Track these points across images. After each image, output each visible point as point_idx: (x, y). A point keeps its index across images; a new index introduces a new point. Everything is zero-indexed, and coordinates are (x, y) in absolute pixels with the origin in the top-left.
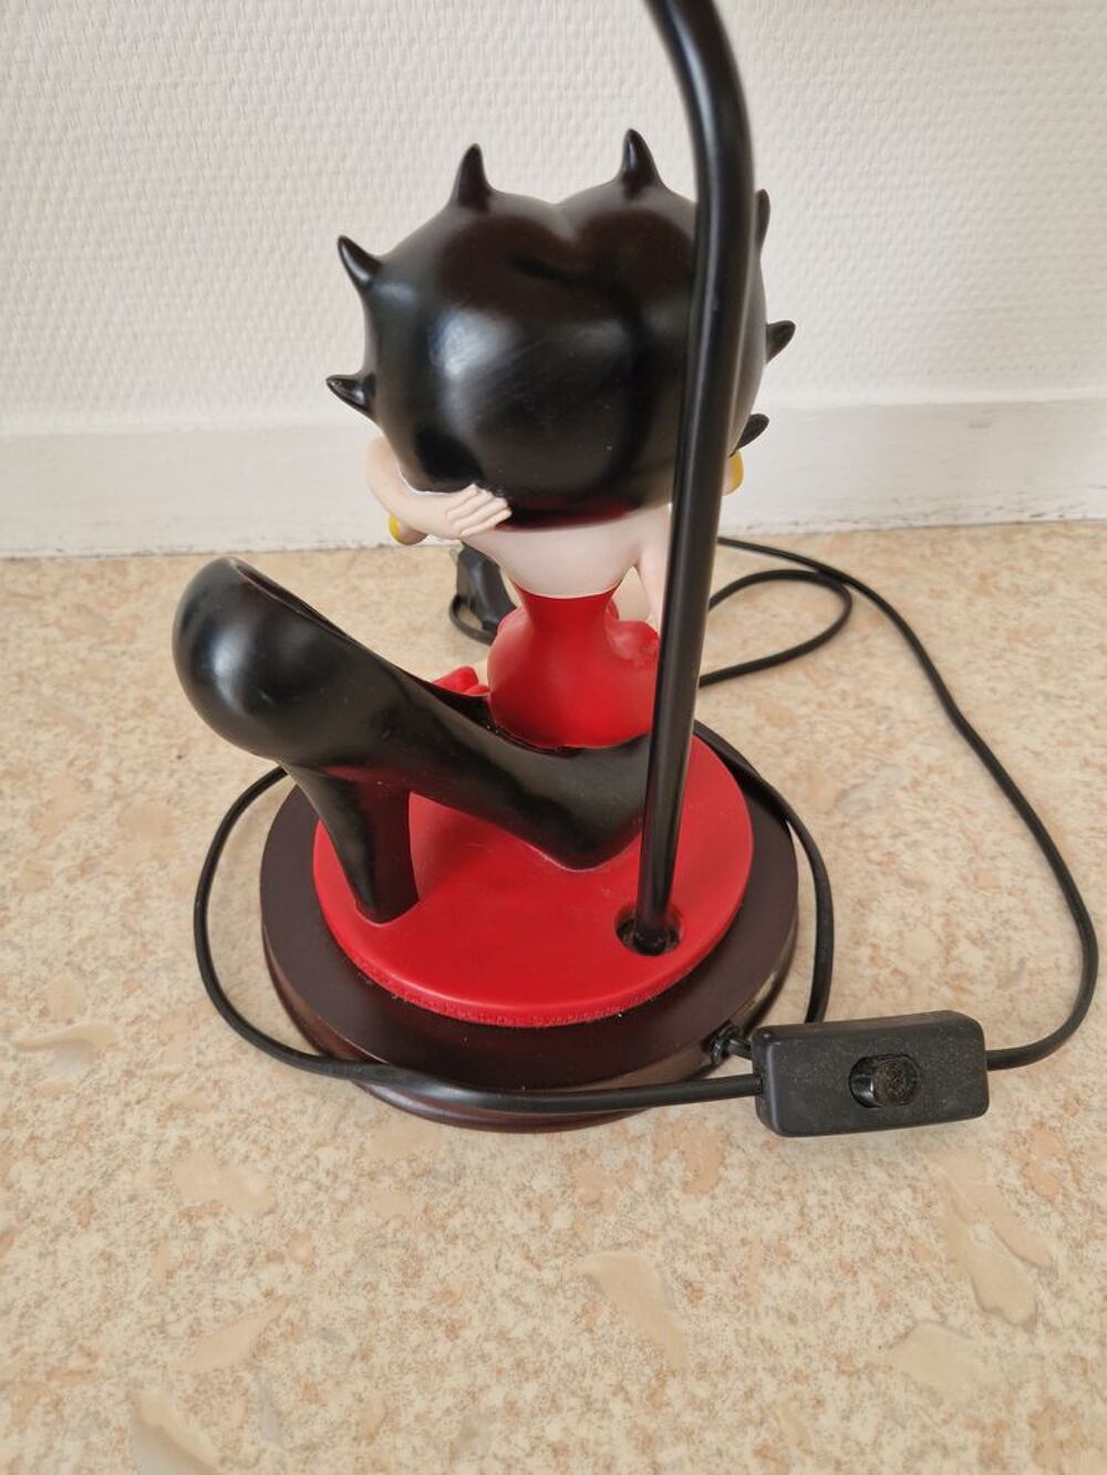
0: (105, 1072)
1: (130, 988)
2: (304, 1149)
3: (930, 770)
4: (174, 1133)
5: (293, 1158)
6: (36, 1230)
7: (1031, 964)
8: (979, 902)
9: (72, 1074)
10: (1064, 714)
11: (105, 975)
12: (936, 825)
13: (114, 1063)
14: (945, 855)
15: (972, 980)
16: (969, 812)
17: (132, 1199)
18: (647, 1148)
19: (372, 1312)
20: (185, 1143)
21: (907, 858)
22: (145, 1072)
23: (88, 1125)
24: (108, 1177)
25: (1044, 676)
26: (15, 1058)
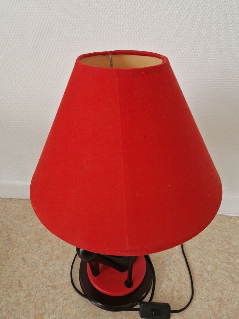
0: (57, 292)
1: (62, 279)
2: (81, 308)
3: (177, 260)
4: (65, 302)
5: (79, 309)
6: (48, 313)
7: (184, 296)
8: (179, 284)
9: (53, 291)
10: (200, 252)
11: (58, 276)
12: (176, 270)
13: (58, 290)
14: (176, 275)
15: (174, 297)
16: (181, 268)
17: (59, 311)
18: (125, 316)
20: (66, 304)
21: (170, 275)
22: (62, 293)
23: (54, 299)
24: (57, 307)
25: (199, 244)
26: (47, 287)
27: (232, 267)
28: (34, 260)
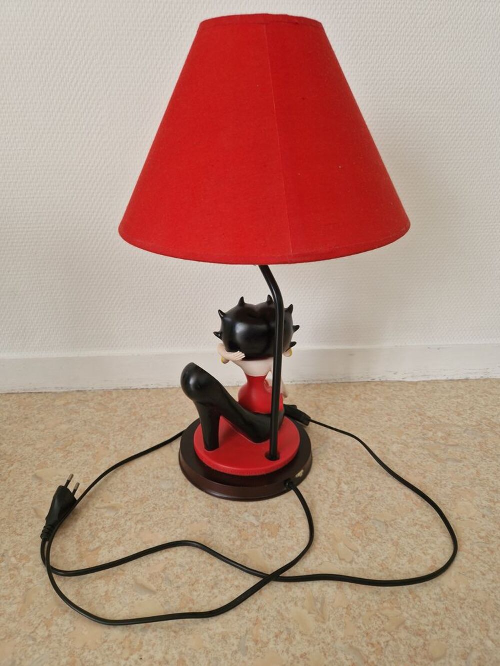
0: (120, 513)
1: (124, 495)
2: (173, 529)
3: (338, 444)
4: (139, 526)
5: (170, 531)
6: (107, 546)
7: (360, 489)
8: (348, 475)
9: (112, 514)
10: (375, 430)
12: (338, 457)
13: (122, 512)
14: (340, 464)
15: (344, 492)
16: (347, 454)
17: (130, 539)
18: (259, 528)
19: (192, 561)
20: (142, 528)
21: (330, 464)
22: (130, 513)
23: (117, 524)
24: (123, 535)
25: (371, 421)
26: (96, 511)
27: (432, 442)
28: (60, 476)
